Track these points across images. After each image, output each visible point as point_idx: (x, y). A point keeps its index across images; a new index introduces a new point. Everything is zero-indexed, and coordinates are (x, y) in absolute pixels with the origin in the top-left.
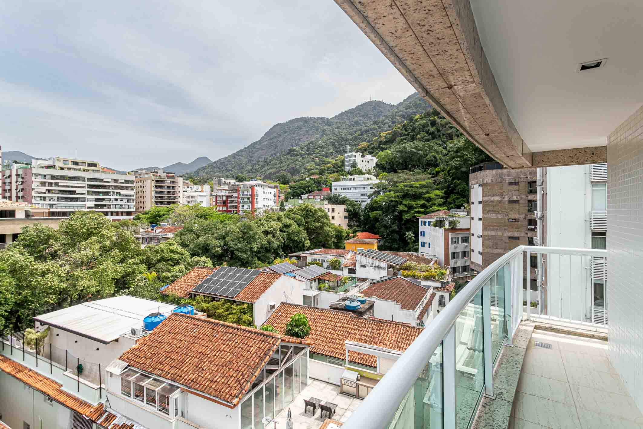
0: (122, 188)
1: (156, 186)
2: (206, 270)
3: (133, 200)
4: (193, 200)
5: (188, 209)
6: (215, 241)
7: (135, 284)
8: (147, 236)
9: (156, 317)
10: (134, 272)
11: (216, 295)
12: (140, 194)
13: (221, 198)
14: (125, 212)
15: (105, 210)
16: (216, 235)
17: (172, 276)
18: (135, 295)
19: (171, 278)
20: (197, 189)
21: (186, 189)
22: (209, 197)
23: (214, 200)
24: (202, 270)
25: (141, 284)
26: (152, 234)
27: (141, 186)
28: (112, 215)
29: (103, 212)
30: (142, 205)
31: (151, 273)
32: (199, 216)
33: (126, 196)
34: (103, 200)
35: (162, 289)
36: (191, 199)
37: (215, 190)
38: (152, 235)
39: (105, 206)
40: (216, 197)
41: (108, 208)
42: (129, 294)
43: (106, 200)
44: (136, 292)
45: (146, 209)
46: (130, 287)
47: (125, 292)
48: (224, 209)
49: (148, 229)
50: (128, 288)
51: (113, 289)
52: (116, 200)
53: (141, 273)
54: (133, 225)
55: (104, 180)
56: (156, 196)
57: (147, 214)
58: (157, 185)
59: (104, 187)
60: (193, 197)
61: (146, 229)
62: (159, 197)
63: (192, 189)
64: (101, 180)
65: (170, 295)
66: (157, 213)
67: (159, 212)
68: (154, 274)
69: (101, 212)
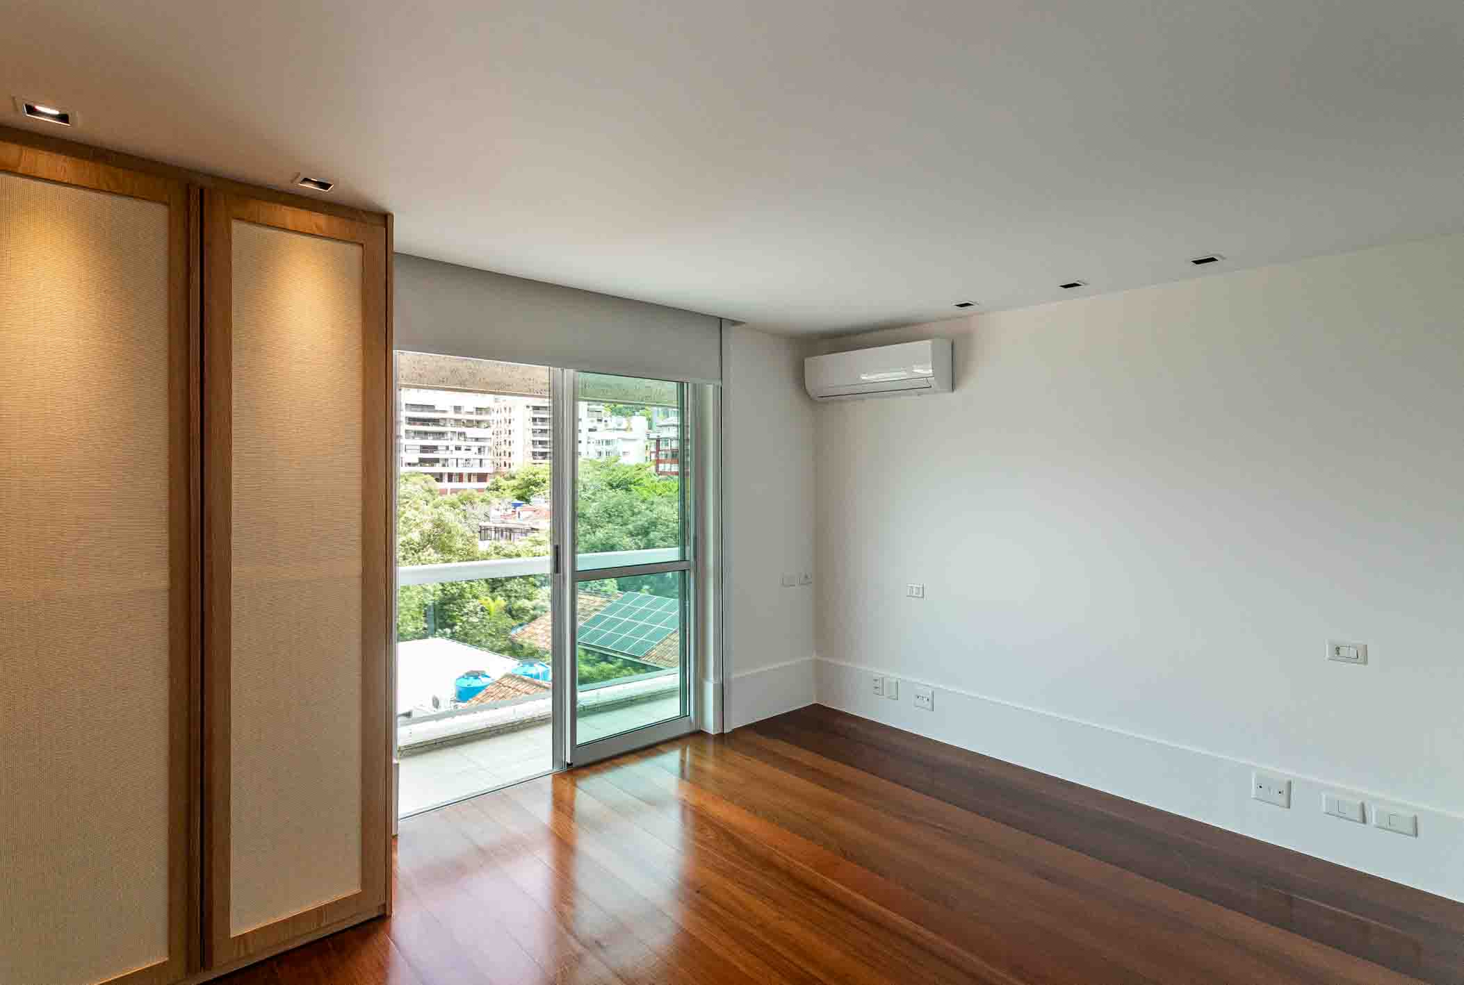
0: (470, 423)
1: (534, 420)
2: (598, 599)
3: (490, 449)
4: (609, 448)
5: (591, 468)
6: (628, 540)
7: (464, 619)
8: (504, 526)
9: (476, 677)
10: (461, 596)
11: (609, 650)
12: (504, 436)
13: (667, 445)
14: (474, 474)
15: (438, 468)
16: (630, 527)
17: (534, 609)
18: (464, 641)
19: (531, 612)
20: (619, 425)
21: (596, 424)
22: (641, 444)
23: (653, 449)
24: (592, 598)
25: (474, 620)
26: (512, 521)
27: (505, 420)
28: (450, 480)
29: (432, 474)
30: (505, 459)
31: (494, 599)
32: (615, 484)
33: (477, 439)
34: (435, 448)
35: (513, 633)
36: (604, 448)
37: (655, 428)
38: (512, 523)
39: (437, 461)
40: (658, 441)
41: (444, 465)
42: (453, 637)
43: (439, 448)
44: (466, 634)
45: (513, 470)
46: (455, 624)
47: (445, 634)
48: (673, 470)
49: (506, 510)
50: (451, 626)
51: (422, 625)
52: (458, 448)
53: (475, 597)
54: (483, 501)
55: (436, 408)
56: (533, 441)
57: (514, 478)
58: (536, 416)
59: (435, 422)
60: (608, 442)
61: (503, 511)
62: (541, 442)
63: (606, 425)
64: (431, 408)
65: (525, 645)
66: (531, 477)
67: (534, 475)
68: (501, 601)
69: (430, 474)
